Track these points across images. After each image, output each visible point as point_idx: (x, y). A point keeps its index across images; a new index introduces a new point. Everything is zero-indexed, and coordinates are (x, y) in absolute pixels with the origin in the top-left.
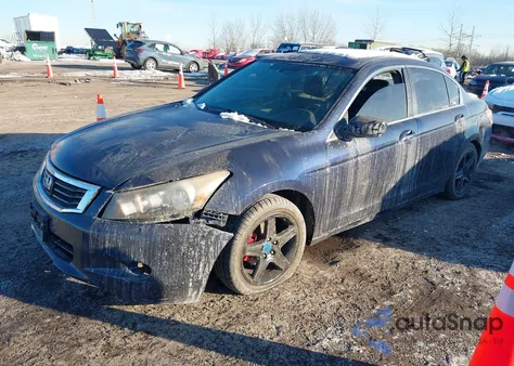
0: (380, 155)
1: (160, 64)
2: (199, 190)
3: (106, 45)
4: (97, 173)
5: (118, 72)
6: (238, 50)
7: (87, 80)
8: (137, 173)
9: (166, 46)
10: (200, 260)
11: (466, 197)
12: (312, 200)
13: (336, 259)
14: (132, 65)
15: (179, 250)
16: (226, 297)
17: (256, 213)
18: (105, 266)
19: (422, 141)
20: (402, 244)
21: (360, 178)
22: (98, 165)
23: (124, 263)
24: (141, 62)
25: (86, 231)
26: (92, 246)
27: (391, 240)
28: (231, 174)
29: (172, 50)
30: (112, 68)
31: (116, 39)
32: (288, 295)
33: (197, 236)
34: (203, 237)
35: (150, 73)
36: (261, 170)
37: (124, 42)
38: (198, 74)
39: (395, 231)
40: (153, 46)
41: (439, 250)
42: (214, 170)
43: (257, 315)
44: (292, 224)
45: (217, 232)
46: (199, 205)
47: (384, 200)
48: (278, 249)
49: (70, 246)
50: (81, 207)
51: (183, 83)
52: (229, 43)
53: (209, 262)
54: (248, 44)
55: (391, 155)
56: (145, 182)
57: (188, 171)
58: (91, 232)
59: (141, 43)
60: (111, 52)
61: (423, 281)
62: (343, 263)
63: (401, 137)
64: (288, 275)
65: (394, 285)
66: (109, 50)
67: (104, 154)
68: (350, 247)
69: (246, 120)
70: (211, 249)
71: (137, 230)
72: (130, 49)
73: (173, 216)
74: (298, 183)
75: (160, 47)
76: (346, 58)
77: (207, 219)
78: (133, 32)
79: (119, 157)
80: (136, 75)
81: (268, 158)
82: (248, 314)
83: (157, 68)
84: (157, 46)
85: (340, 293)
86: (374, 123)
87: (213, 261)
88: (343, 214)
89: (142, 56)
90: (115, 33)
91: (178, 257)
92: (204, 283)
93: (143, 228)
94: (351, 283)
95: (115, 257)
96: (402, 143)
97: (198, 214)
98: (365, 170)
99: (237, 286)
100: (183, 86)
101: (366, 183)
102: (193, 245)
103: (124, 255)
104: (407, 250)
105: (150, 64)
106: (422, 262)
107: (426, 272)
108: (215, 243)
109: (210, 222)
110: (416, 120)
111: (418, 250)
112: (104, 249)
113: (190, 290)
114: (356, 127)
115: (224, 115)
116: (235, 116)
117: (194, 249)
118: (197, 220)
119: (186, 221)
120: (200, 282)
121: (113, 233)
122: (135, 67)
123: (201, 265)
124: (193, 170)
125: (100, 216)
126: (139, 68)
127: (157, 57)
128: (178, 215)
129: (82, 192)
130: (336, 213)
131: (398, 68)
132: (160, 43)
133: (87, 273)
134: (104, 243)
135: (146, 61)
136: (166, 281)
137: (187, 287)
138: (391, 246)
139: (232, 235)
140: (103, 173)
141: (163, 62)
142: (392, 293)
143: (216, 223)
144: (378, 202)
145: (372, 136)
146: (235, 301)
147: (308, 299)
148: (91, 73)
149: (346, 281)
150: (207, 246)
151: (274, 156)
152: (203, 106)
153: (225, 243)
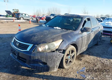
0: (88, 36)
1: (24, 18)
2: (57, 44)
3: (10, 14)
4: (32, 41)
5: (14, 20)
6: (40, 16)
7: (7, 22)
8: (42, 41)
9: (25, 15)
10: (58, 61)
11: (100, 45)
12: (78, 46)
13: (81, 59)
14: (17, 19)
15: (53, 58)
16: (61, 69)
17: (68, 49)
18: (35, 64)
19: (94, 33)
20: (93, 55)
21: (85, 41)
22: (31, 39)
23: (40, 62)
24: (20, 18)
25: (30, 55)
26: (32, 59)
27: (90, 54)
28: (63, 40)
29: (27, 15)
30: (13, 19)
31: (12, 13)
32: (74, 68)
33: (57, 55)
34: (58, 55)
35: (22, 20)
36: (69, 39)
37: (14, 14)
38: (33, 21)
39: (90, 52)
40: (22, 14)
41: (100, 56)
42: (59, 39)
43: (70, 73)
44: (74, 51)
45: (61, 54)
46: (57, 48)
47: (88, 46)
48: (71, 57)
49: (26, 59)
50: (28, 49)
51: (31, 22)
52: (38, 14)
53: (59, 61)
54: (42, 14)
55: (90, 36)
56: (45, 42)
57: (54, 40)
58: (32, 55)
59: (19, 14)
60: (11, 16)
61: (101, 63)
62: (83, 60)
63: (91, 32)
64: (73, 63)
65: (96, 64)
66: (11, 15)
67: (31, 37)
68: (82, 56)
69: (60, 28)
70: (60, 58)
71: (43, 54)
72: (17, 15)
73: (51, 51)
74: (75, 42)
75: (24, 15)
76: (78, 15)
77: (59, 51)
78: (16, 12)
79: (36, 37)
80: (18, 21)
81: (69, 36)
82: (68, 73)
83: (23, 19)
84: (23, 14)
85: (85, 66)
86: (89, 29)
87: (60, 61)
88: (82, 49)
89: (20, 17)
90: (12, 12)
91: (53, 60)
92: (58, 66)
93: (45, 54)
94: (87, 64)
95: (38, 61)
96: (91, 33)
97: (57, 50)
98: (86, 39)
99: (64, 66)
100: (31, 23)
101: (86, 42)
102: (56, 57)
103: (40, 61)
104: (94, 56)
105: (22, 18)
106: (98, 58)
107: (101, 60)
108: (61, 56)
109: (59, 52)
110: (93, 28)
111: (97, 56)
112: (35, 59)
113: (55, 68)
114: (85, 30)
115: (55, 28)
116: (58, 28)
117: (56, 58)
118: (56, 51)
119: (54, 51)
120: (57, 66)
121: (37, 55)
122: (18, 19)
123: (58, 62)
124: (55, 40)
125: (33, 51)
126: (19, 19)
127: (23, 17)
128: (52, 50)
129: (28, 46)
130: (81, 49)
131: (89, 17)
132: (24, 14)
133: (31, 66)
134: (35, 58)
135: (21, 18)
136: (50, 66)
137: (55, 67)
138: (91, 56)
139: (64, 54)
140: (33, 41)
141: (25, 18)
142: (96, 66)
143: (61, 51)
144: (87, 46)
145: (89, 31)
146: (64, 70)
147: (79, 68)
148: (8, 20)
149: (85, 64)
150: (59, 57)
151: (70, 36)
152: (48, 26)
153: (63, 56)
